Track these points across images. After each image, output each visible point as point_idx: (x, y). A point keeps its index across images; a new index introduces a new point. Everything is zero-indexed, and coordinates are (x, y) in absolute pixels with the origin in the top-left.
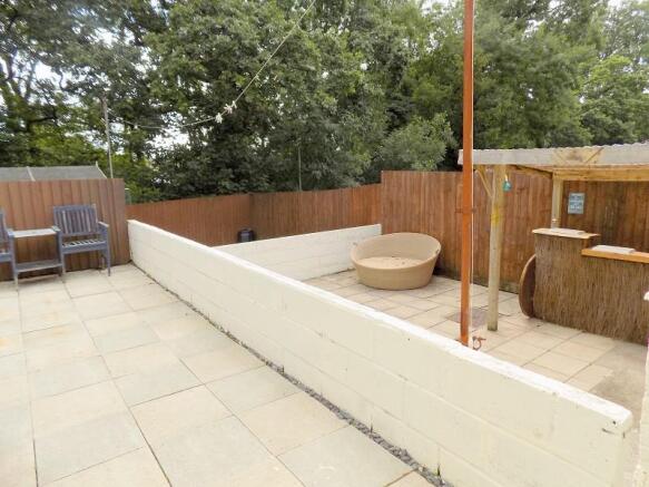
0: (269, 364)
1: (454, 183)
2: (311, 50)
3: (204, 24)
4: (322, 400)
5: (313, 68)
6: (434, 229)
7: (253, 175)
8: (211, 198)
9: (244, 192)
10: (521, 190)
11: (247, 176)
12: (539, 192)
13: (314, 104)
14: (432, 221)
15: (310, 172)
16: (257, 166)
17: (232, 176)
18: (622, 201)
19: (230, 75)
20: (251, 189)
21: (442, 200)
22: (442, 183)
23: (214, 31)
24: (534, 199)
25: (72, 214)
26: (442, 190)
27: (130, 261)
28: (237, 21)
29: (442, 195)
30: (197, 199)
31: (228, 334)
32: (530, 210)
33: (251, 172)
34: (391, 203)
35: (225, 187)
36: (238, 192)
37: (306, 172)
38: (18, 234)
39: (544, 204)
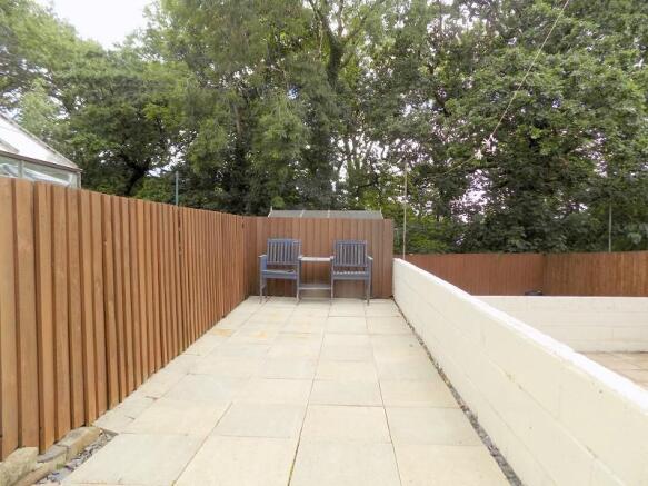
0: (464, 409)
2: (630, 91)
3: (502, 84)
4: (504, 464)
5: (632, 109)
7: (548, 234)
8: (498, 255)
9: (537, 252)
11: (542, 235)
13: (630, 152)
15: (625, 234)
16: (554, 225)
17: (524, 235)
19: (526, 129)
20: (546, 249)
23: (513, 88)
25: (349, 248)
27: (392, 297)
28: (537, 74)
30: (482, 255)
31: (440, 371)
33: (546, 230)
35: (514, 246)
36: (529, 250)
37: (619, 234)
38: (304, 259)
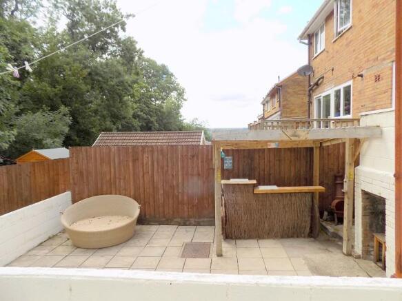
1: (140, 154)
6: (125, 189)
10: (193, 156)
12: (205, 157)
14: (122, 184)
18: (252, 159)
21: (131, 167)
22: (131, 154)
24: (202, 162)
26: (131, 159)
29: (131, 164)
32: (200, 169)
34: (81, 173)
39: (208, 164)
